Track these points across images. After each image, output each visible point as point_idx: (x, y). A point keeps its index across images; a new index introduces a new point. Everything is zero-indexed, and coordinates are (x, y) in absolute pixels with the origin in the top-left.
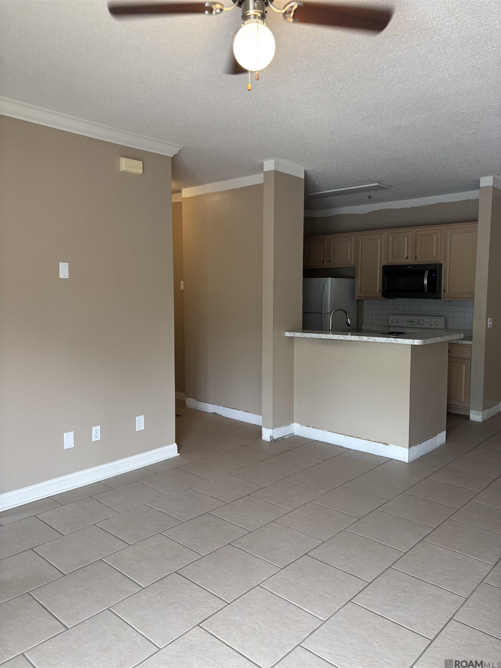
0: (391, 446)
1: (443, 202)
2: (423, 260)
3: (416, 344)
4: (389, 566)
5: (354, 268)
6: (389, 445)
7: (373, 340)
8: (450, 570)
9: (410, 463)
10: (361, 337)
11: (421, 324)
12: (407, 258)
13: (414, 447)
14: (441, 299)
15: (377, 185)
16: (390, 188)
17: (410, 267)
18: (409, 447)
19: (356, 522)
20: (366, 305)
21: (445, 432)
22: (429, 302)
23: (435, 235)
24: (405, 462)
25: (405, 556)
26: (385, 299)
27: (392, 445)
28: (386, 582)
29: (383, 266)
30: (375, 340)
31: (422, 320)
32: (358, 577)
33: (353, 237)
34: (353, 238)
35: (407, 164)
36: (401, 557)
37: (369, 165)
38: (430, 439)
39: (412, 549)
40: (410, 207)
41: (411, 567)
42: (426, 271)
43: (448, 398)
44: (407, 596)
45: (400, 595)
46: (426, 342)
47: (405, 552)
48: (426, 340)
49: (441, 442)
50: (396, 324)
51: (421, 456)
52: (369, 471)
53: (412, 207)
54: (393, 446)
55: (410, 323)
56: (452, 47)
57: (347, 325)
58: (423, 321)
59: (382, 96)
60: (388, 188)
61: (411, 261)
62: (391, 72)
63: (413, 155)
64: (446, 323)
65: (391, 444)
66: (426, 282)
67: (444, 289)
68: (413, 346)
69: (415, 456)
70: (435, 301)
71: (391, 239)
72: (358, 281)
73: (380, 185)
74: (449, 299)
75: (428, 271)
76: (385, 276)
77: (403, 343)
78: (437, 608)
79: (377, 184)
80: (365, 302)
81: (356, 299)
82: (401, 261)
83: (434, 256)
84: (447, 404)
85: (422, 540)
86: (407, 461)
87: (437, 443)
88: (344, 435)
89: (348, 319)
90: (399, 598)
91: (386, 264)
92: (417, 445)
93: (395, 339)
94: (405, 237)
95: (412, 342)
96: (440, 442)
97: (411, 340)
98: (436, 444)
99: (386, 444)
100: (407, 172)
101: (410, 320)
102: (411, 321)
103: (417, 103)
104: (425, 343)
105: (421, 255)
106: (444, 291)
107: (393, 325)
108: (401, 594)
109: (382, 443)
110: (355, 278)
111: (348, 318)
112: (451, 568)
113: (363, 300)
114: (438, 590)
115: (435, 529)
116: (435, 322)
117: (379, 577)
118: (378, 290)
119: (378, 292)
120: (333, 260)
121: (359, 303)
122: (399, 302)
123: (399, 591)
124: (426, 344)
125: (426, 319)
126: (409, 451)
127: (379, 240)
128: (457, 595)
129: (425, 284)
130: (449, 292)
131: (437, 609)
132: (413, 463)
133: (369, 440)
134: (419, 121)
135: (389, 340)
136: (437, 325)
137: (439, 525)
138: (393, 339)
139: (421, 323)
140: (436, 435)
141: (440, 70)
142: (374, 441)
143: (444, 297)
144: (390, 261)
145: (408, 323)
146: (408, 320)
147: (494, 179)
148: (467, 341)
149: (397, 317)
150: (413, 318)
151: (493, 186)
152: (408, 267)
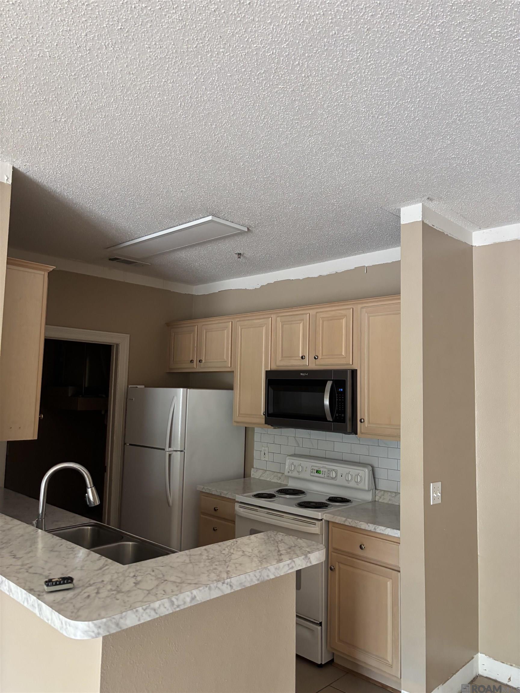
1: (365, 266)
2: (325, 362)
5: (230, 374)
11: (333, 478)
12: (302, 358)
14: (357, 433)
20: (257, 436)
23: (344, 319)
29: (267, 371)
31: (334, 470)
33: (231, 323)
34: (230, 325)
40: (316, 275)
42: (328, 382)
50: (295, 474)
55: (315, 474)
58: (335, 472)
61: (310, 364)
64: (374, 478)
66: (327, 402)
67: (360, 417)
71: (280, 325)
72: (237, 393)
73: (218, 220)
75: (331, 382)
76: (269, 387)
79: (210, 218)
80: (255, 431)
82: (294, 363)
83: (342, 355)
91: (274, 368)
94: (300, 323)
101: (316, 469)
102: (317, 471)
105: (324, 354)
106: (361, 421)
107: (290, 474)
110: (232, 388)
116: (354, 475)
118: (261, 413)
119: (262, 415)
120: (206, 358)
121: (247, 432)
125: (342, 469)
127: (264, 328)
129: (326, 405)
130: (369, 423)
136: (358, 482)
139: (331, 476)
143: (362, 431)
144: (278, 363)
145: (313, 474)
146: (314, 468)
147: (424, 208)
148: (389, 529)
149: (297, 461)
150: (322, 466)
151: (423, 222)
152: (302, 374)
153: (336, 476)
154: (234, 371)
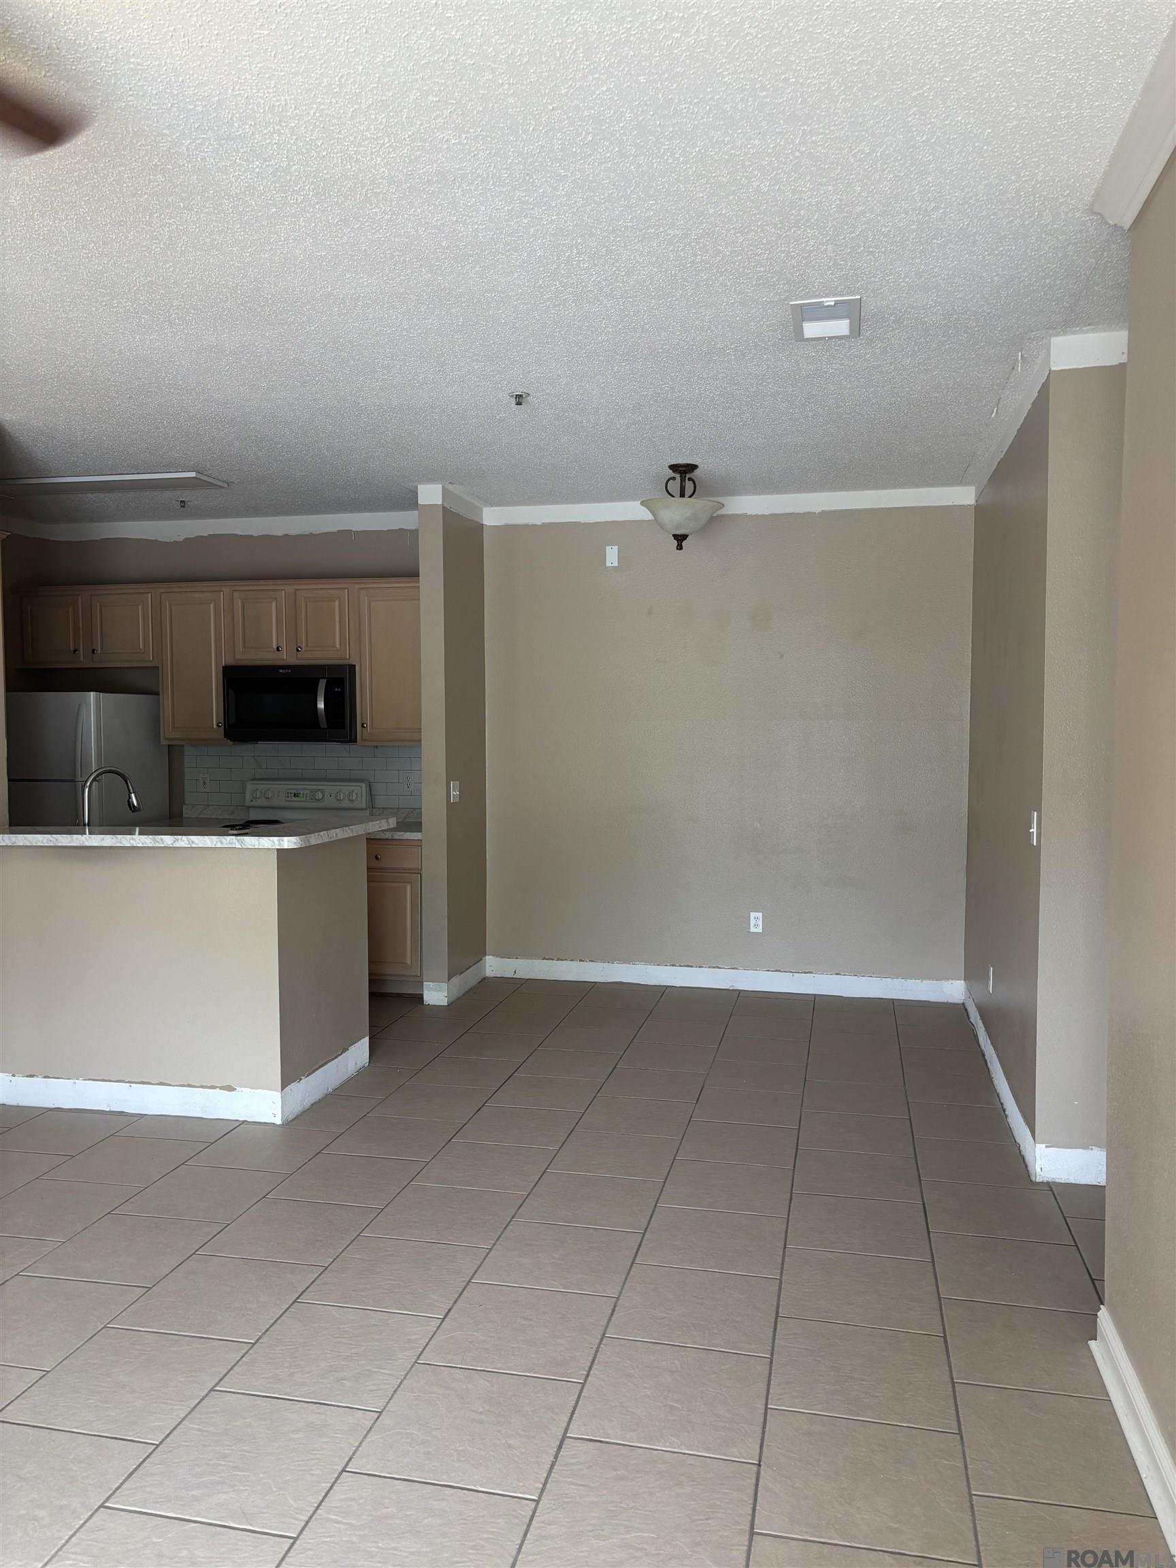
0: (242, 1091)
1: (351, 530)
2: (314, 654)
3: (286, 847)
4: (210, 1388)
5: (155, 670)
6: (236, 1089)
7: (187, 842)
8: (350, 1356)
9: (287, 1124)
10: (158, 837)
11: (318, 800)
12: (278, 649)
13: (294, 1086)
14: (356, 742)
15: (194, 476)
16: (226, 486)
17: (284, 671)
18: (283, 1087)
19: (138, 1299)
20: (190, 758)
21: (367, 1039)
22: (334, 748)
23: (337, 602)
24: (274, 1124)
25: (251, 1351)
26: (231, 743)
27: (243, 1089)
28: (199, 1430)
29: (223, 667)
30: (193, 842)
31: (319, 790)
32: (129, 1438)
33: (150, 594)
34: (148, 598)
35: (256, 436)
36: (243, 1357)
37: (166, 427)
38: (332, 1060)
39: (271, 1329)
40: (280, 533)
41: (262, 1376)
42: (321, 681)
43: (372, 961)
44: (245, 1448)
45: (230, 1452)
46: (309, 841)
47: (251, 1343)
48: (308, 836)
49: (358, 1063)
50: (263, 802)
51: (312, 1103)
52: (186, 1162)
53: (286, 535)
54: (247, 1090)
55: (294, 799)
56: (298, 192)
57: (131, 809)
58: (322, 792)
59: (161, 271)
60: (220, 487)
61: (287, 657)
62: (169, 219)
63: (264, 417)
64: (371, 794)
65: (241, 1087)
66: (321, 705)
67: (362, 721)
68: (281, 852)
69: (297, 1107)
70: (347, 746)
71: (238, 603)
72: (167, 701)
73: (200, 476)
74: (374, 744)
75: (325, 680)
76: (229, 689)
77: (256, 847)
78: (312, 1457)
79: (193, 474)
80: (188, 750)
81: (165, 745)
82: (266, 656)
83: (335, 647)
84: (370, 974)
85: (295, 1301)
86: (278, 1121)
87: (349, 1069)
88: (129, 1082)
89: (133, 795)
90: (226, 1459)
91: (231, 662)
92: (301, 1079)
93: (239, 838)
94: (272, 602)
95: (276, 842)
96: (356, 1064)
97: (275, 839)
98: (347, 1069)
99: (230, 1089)
100: (260, 454)
101: (293, 792)
102: (295, 794)
103: (246, 302)
104: (305, 842)
105: (309, 645)
106: (363, 726)
107: (254, 803)
108: (232, 1450)
109: (222, 1088)
110: (159, 694)
111: (132, 791)
112: (353, 1351)
113: (183, 746)
114: (317, 1411)
115: (327, 1268)
116: (347, 793)
117: (183, 1423)
118: (215, 723)
119: (215, 726)
120: (102, 649)
121: (173, 753)
122: (265, 750)
123: (229, 1443)
124: (308, 845)
125: (329, 788)
126: (282, 1097)
127: (212, 605)
128: (360, 1411)
129: (320, 709)
130: (372, 727)
131: (312, 1459)
132: (293, 1123)
133: (189, 1086)
134: (262, 343)
135: (224, 840)
136: (352, 800)
137: (337, 1257)
138: (233, 837)
139: (317, 798)
140: (345, 1050)
141: (283, 239)
142: (202, 1087)
143: (364, 738)
144: (238, 656)
145: (289, 799)
146: (290, 791)
147: (445, 491)
148: (408, 833)
149: (262, 786)
150: (299, 787)
151: (443, 505)
152: (281, 671)
153: (323, 796)
154: (158, 667)
